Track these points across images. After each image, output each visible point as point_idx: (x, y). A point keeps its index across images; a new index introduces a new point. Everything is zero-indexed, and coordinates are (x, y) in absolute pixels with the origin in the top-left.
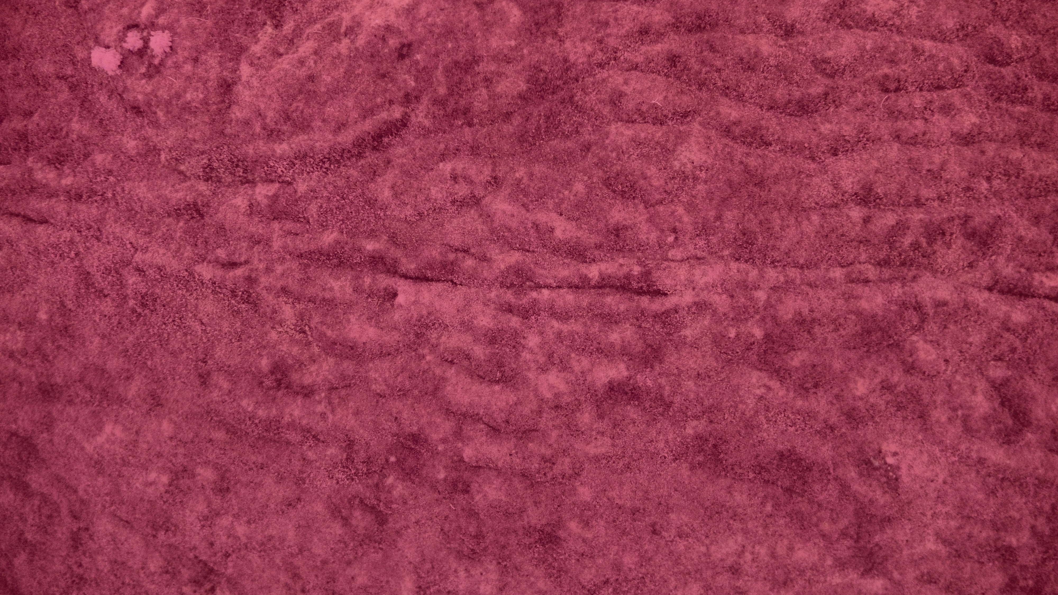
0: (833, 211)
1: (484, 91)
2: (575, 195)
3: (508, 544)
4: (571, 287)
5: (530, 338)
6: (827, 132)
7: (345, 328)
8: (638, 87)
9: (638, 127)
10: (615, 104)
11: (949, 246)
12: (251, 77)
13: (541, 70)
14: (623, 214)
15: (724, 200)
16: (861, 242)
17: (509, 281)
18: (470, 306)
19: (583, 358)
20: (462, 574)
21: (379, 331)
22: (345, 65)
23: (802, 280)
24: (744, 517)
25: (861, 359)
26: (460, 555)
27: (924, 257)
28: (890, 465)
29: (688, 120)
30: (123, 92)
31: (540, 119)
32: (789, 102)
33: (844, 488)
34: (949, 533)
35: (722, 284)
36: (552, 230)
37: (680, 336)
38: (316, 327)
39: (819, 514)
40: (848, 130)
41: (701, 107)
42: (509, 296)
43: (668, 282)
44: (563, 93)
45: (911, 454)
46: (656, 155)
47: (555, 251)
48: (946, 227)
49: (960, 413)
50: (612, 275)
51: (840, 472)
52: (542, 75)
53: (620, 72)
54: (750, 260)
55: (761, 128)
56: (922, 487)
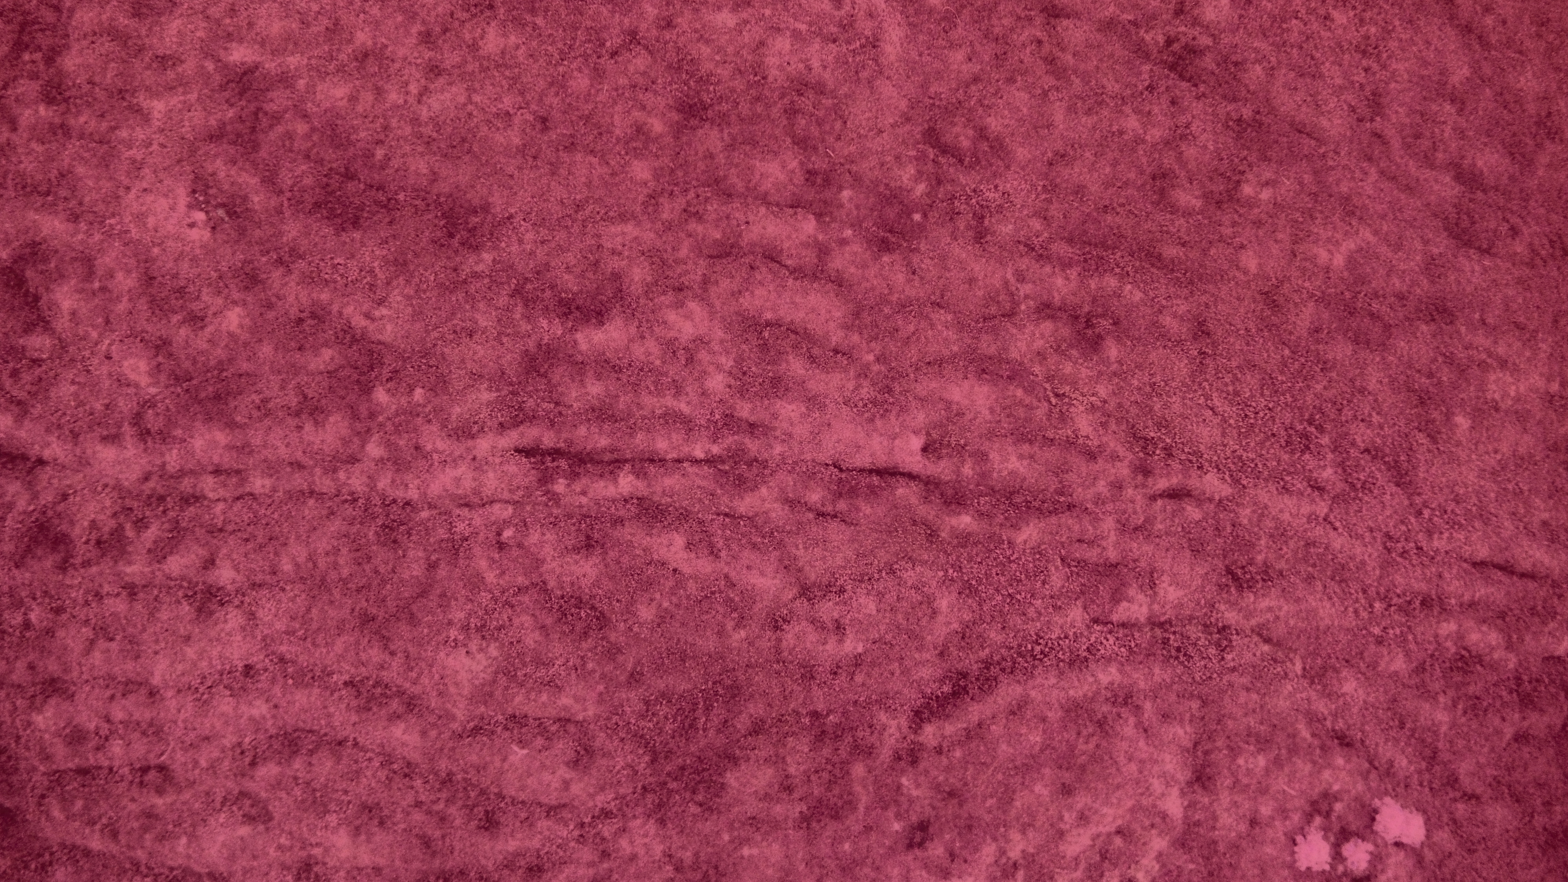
0: (259, 578)
1: (792, 770)
2: (652, 600)
3: (751, 103)
4: (660, 461)
5: (721, 387)
6: (258, 703)
7: (997, 400)
8: (546, 777)
9: (552, 712)
10: (586, 750)
11: (94, 525)
12: (1163, 795)
13: (701, 805)
14: (578, 571)
15: (423, 594)
16: (221, 530)
17: (755, 470)
18: (811, 433)
19: (642, 357)
20: (816, 64)
21: (946, 396)
22: (1013, 813)
23: (312, 475)
24: (415, 140)
25: (231, 360)
26: (820, 89)
27: (130, 509)
28: (202, 210)
29: (472, 724)
30: (1368, 772)
31: (705, 723)
32: (311, 752)
33: (270, 180)
34: (131, 122)
35: (431, 465)
36: (689, 546)
37: (498, 390)
38: (1039, 401)
39: (310, 144)
40: (225, 704)
41: (451, 744)
42: (753, 446)
43: (512, 469)
44: (668, 768)
45: (170, 227)
46: (525, 665)
47: (684, 516)
48: (94, 553)
49: (97, 285)
50: (596, 478)
51: (274, 202)
52: (700, 798)
53: (576, 803)
54: (388, 503)
55: (359, 710)
56: (161, 181)
